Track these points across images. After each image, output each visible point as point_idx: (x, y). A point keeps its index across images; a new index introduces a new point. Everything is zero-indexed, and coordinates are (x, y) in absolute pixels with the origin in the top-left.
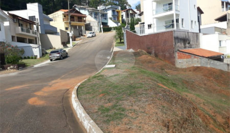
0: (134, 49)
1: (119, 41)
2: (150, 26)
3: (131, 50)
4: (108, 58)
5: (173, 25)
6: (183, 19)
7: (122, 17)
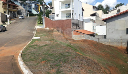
0: (49, 28)
1: (40, 23)
2: (57, 15)
3: (47, 28)
4: (34, 32)
5: (70, 16)
6: (75, 13)
7: (41, 9)
